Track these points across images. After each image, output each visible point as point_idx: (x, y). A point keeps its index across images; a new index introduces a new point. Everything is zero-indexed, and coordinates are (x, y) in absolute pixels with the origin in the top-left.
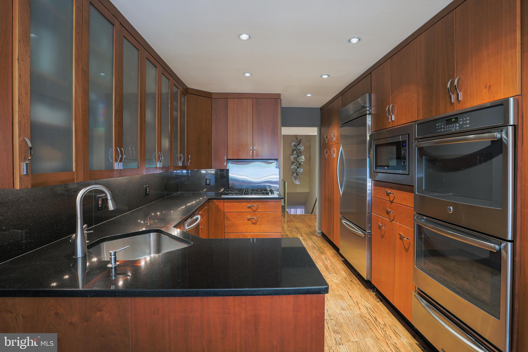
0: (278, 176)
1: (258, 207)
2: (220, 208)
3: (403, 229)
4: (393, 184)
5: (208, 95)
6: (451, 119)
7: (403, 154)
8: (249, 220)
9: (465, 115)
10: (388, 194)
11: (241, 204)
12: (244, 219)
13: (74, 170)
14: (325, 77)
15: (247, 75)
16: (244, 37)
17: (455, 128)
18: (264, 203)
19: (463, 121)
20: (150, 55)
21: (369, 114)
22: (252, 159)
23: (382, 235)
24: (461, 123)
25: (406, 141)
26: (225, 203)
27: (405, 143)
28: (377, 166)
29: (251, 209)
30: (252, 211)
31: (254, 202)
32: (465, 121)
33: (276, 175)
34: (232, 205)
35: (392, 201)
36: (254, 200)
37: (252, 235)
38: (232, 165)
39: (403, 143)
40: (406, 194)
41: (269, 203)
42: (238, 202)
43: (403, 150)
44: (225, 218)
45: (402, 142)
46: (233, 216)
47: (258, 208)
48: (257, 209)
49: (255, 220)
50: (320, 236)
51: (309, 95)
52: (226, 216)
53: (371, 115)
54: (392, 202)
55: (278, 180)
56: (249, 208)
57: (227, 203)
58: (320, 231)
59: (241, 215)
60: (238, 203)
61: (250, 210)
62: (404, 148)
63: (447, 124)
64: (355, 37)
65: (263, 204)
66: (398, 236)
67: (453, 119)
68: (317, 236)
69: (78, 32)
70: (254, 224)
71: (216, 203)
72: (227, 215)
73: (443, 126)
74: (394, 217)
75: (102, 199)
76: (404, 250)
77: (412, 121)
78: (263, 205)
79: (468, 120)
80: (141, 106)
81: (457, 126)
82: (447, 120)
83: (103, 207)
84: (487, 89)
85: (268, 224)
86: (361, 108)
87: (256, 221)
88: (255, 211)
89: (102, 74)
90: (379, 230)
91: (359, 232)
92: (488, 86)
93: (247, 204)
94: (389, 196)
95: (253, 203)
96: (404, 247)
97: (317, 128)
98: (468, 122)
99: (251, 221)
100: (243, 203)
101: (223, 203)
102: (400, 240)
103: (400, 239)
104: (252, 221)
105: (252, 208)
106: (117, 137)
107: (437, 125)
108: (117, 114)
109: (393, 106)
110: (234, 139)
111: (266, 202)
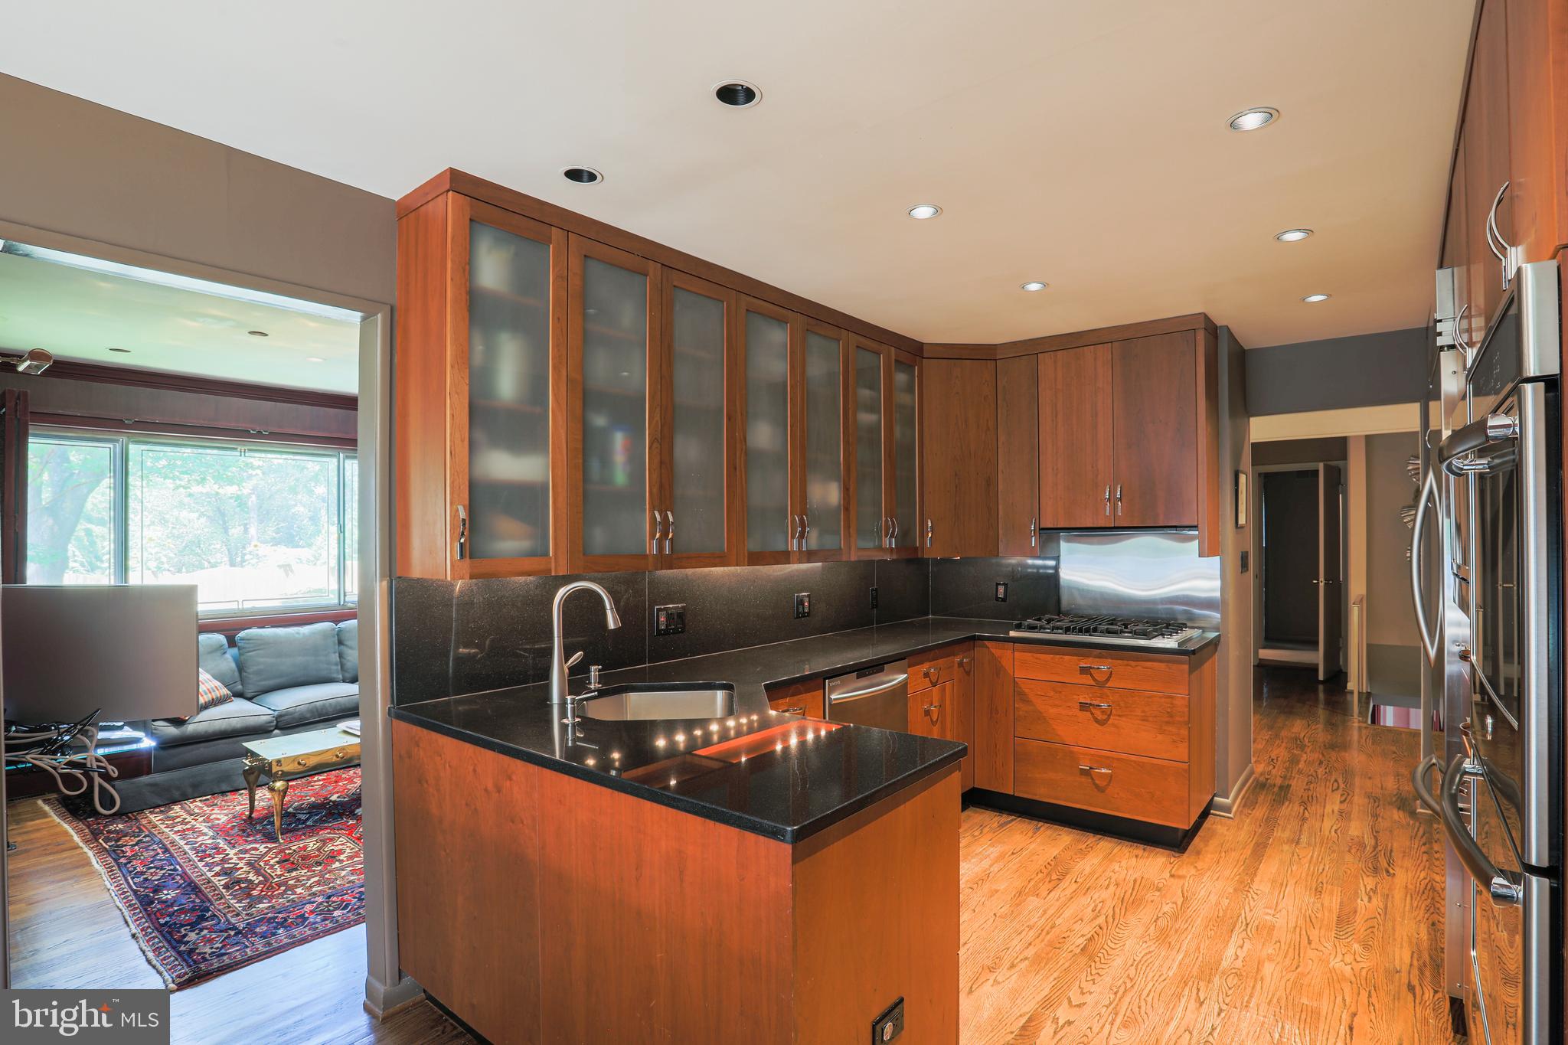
0: (1218, 583)
1: (1111, 674)
2: (1004, 665)
5: (982, 355)
8: (1084, 707)
11: (1062, 658)
12: (1069, 704)
13: (551, 555)
15: (1034, 287)
16: (924, 212)
18: (1133, 663)
20: (763, 302)
21: (1452, 347)
22: (1113, 526)
26: (1017, 653)
29: (1090, 677)
30: (1094, 683)
31: (1100, 657)
33: (1210, 578)
34: (1037, 658)
36: (1099, 651)
37: (1092, 755)
38: (1070, 544)
41: (1149, 664)
42: (1052, 653)
44: (1017, 694)
46: (1039, 693)
47: (1113, 676)
48: (1108, 680)
49: (1103, 712)
52: (1019, 690)
55: (1218, 594)
56: (1084, 671)
57: (1022, 653)
59: (1060, 692)
60: (1052, 656)
61: (1087, 680)
64: (1254, 110)
65: (1127, 665)
69: (559, 319)
70: (1099, 722)
71: (993, 651)
72: (1020, 688)
75: (667, 613)
78: (1129, 667)
80: (729, 418)
83: (671, 629)
87: (1105, 717)
88: (1101, 685)
89: (625, 374)
93: (1080, 660)
95: (1097, 659)
97: (1418, 405)
99: (1088, 714)
100: (1067, 657)
101: (1010, 652)
104: (1093, 714)
105: (1091, 675)
106: (655, 491)
108: (656, 445)
110: (1057, 469)
111: (1137, 660)
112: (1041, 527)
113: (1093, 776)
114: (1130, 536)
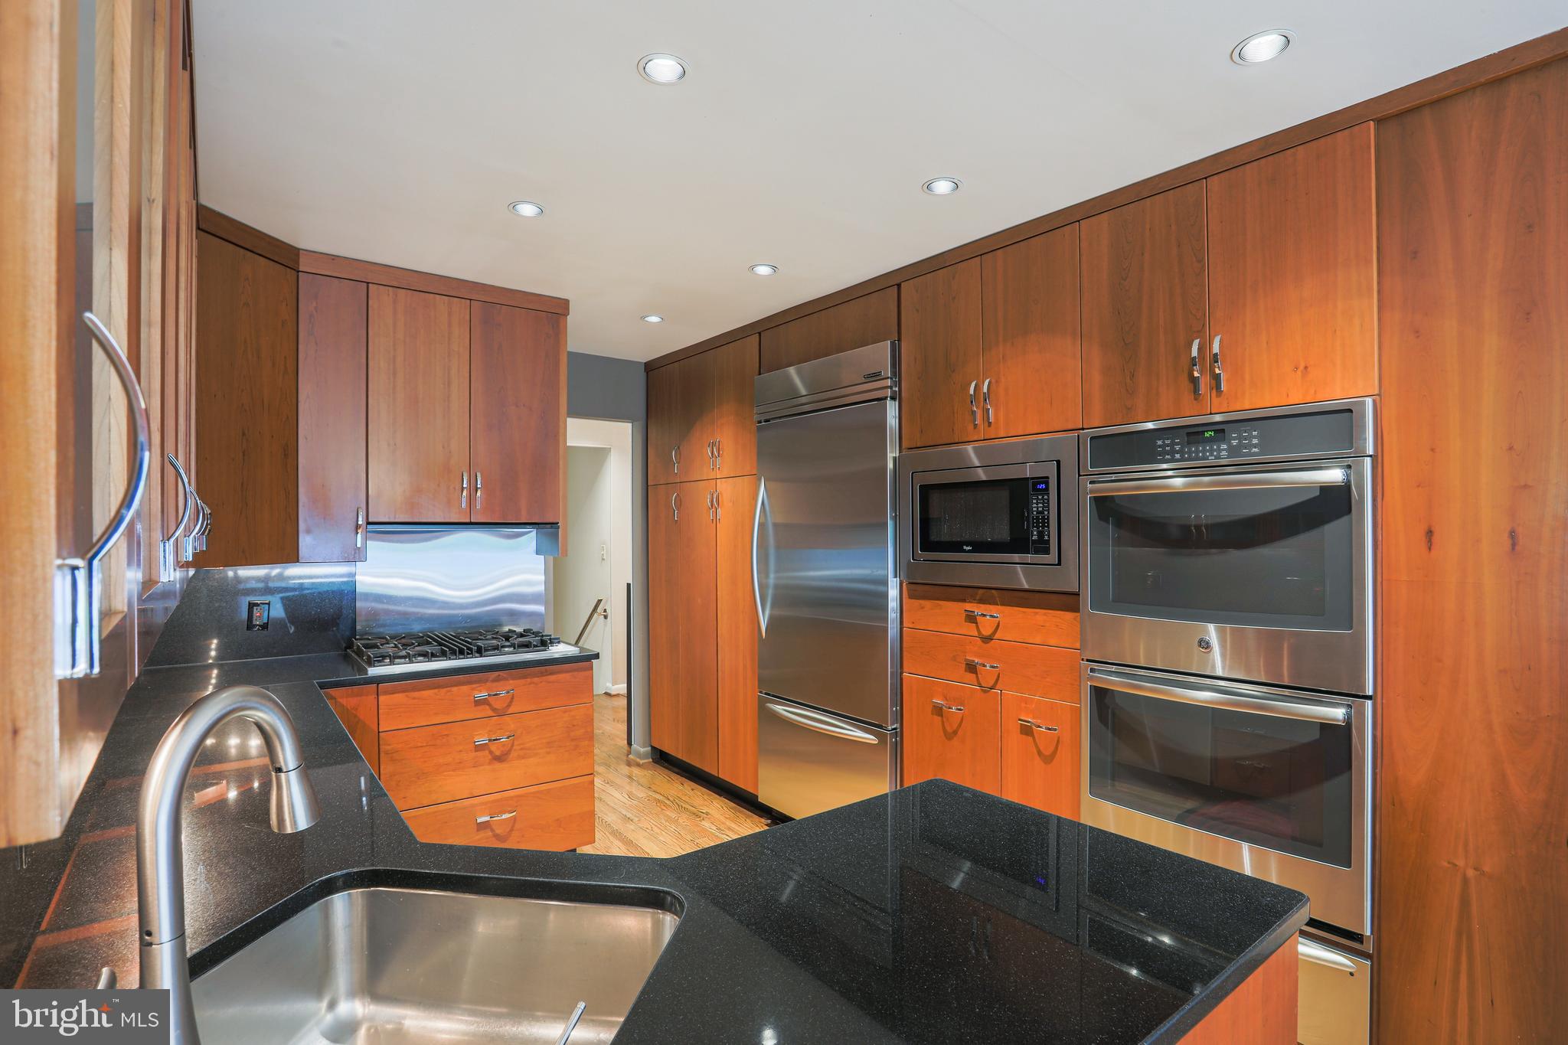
1: (513, 698)
2: (362, 717)
3: (1033, 706)
4: (993, 591)
5: (282, 257)
6: (1203, 432)
7: (1035, 513)
8: (479, 747)
9: (1243, 426)
10: (971, 618)
11: (450, 691)
12: (460, 748)
14: (763, 271)
15: (527, 210)
17: (1215, 453)
18: (536, 680)
19: (1240, 438)
21: (893, 398)
22: (468, 521)
23: (949, 729)
24: (1235, 443)
25: (1048, 478)
26: (382, 698)
27: (1047, 483)
28: (928, 545)
29: (487, 707)
30: (491, 713)
31: (497, 680)
32: (1246, 439)
34: (414, 698)
35: (990, 636)
36: (497, 673)
39: (1035, 485)
40: (1045, 614)
41: (554, 677)
42: (435, 688)
43: (1034, 501)
44: (382, 755)
45: (1031, 482)
46: (417, 745)
47: (515, 699)
48: (509, 706)
49: (504, 746)
50: (649, 762)
51: (654, 319)
52: (388, 748)
53: (897, 403)
54: (987, 639)
56: (480, 705)
57: (391, 696)
58: (646, 747)
59: (447, 735)
60: (436, 690)
61: (484, 711)
62: (1040, 497)
63: (1189, 443)
65: (530, 684)
66: (1014, 728)
67: (1207, 431)
68: (638, 765)
70: (499, 759)
71: (343, 701)
72: (390, 745)
73: (1177, 448)
74: (999, 676)
76: (1038, 761)
77: (1065, 429)
78: (532, 685)
79: (1255, 437)
81: (1223, 450)
82: (1188, 434)
84: (1299, 372)
85: (548, 753)
86: (864, 380)
87: (506, 750)
88: (501, 713)
90: (938, 719)
91: (852, 730)
92: (1302, 367)
93: (473, 689)
94: (977, 623)
95: (495, 684)
96: (1039, 753)
97: (630, 425)
98: (1255, 441)
99: (486, 753)
100: (455, 689)
101: (372, 697)
102: (1024, 736)
103: (1021, 733)
104: (491, 752)
105: (489, 705)
107: (1160, 443)
109: (990, 383)
111: (542, 674)
112: (370, 520)
113: (494, 827)
114: (450, 535)
